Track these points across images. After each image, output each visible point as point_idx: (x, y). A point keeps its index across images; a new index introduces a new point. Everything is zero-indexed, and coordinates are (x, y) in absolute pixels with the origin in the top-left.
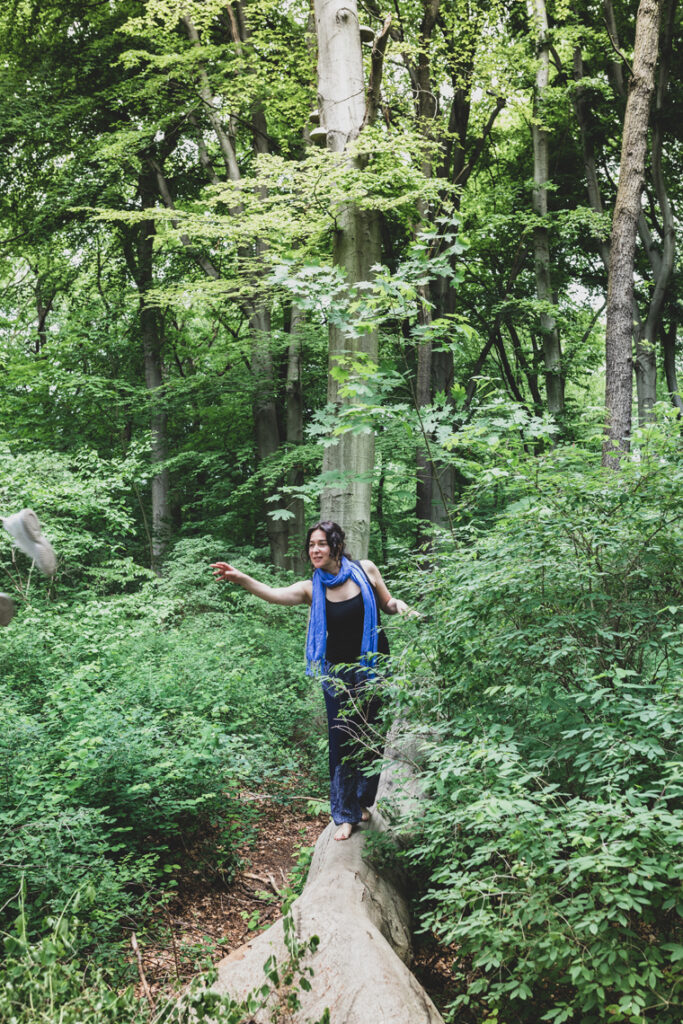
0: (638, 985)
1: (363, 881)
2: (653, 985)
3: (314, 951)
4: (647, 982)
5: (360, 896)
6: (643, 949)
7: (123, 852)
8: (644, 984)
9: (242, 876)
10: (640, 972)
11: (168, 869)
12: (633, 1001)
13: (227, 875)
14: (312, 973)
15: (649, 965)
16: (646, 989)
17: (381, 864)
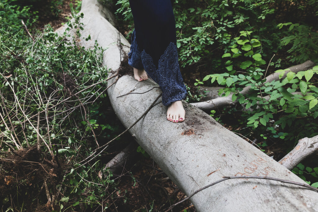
0: (181, 20)
1: (99, 6)
2: (184, 20)
3: (82, 17)
4: (183, 19)
5: (98, 10)
6: (183, 10)
7: (17, 7)
8: (182, 20)
9: (61, 15)
10: (181, 17)
11: (34, 13)
12: (179, 25)
13: (56, 15)
14: (83, 24)
15: (184, 15)
16: (183, 21)
17: (103, 3)
